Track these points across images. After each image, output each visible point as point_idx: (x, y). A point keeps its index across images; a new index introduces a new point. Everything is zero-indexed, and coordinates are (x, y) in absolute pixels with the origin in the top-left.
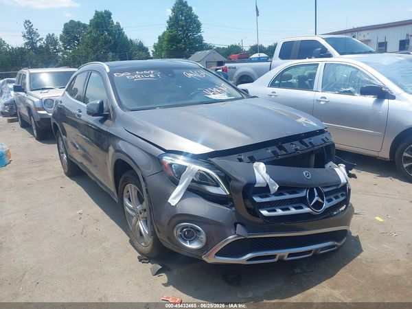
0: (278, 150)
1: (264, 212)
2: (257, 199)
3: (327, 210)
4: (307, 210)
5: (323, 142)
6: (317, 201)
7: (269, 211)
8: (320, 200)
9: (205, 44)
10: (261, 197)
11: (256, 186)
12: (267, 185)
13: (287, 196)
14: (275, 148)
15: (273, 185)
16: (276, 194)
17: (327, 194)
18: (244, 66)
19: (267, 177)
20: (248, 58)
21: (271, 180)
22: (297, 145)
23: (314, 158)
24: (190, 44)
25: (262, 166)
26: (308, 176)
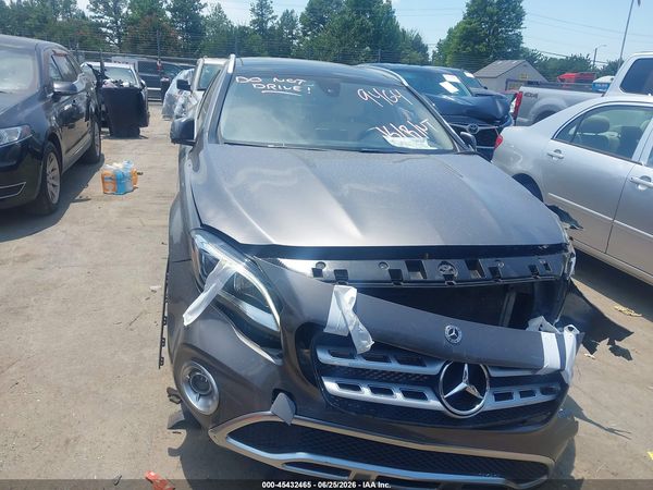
0: (405, 271)
1: (331, 386)
2: (324, 357)
3: (485, 416)
4: (433, 403)
5: (529, 273)
6: (464, 392)
7: (341, 386)
8: (474, 392)
9: (524, 50)
10: (334, 355)
11: (325, 331)
12: (350, 334)
13: (394, 366)
14: (400, 265)
15: (362, 336)
16: (367, 356)
17: (496, 382)
18: (554, 95)
19: (352, 317)
20: (587, 81)
21: (361, 326)
22: (456, 269)
23: (513, 299)
24: (497, 47)
25: (349, 294)
26: (454, 337)
